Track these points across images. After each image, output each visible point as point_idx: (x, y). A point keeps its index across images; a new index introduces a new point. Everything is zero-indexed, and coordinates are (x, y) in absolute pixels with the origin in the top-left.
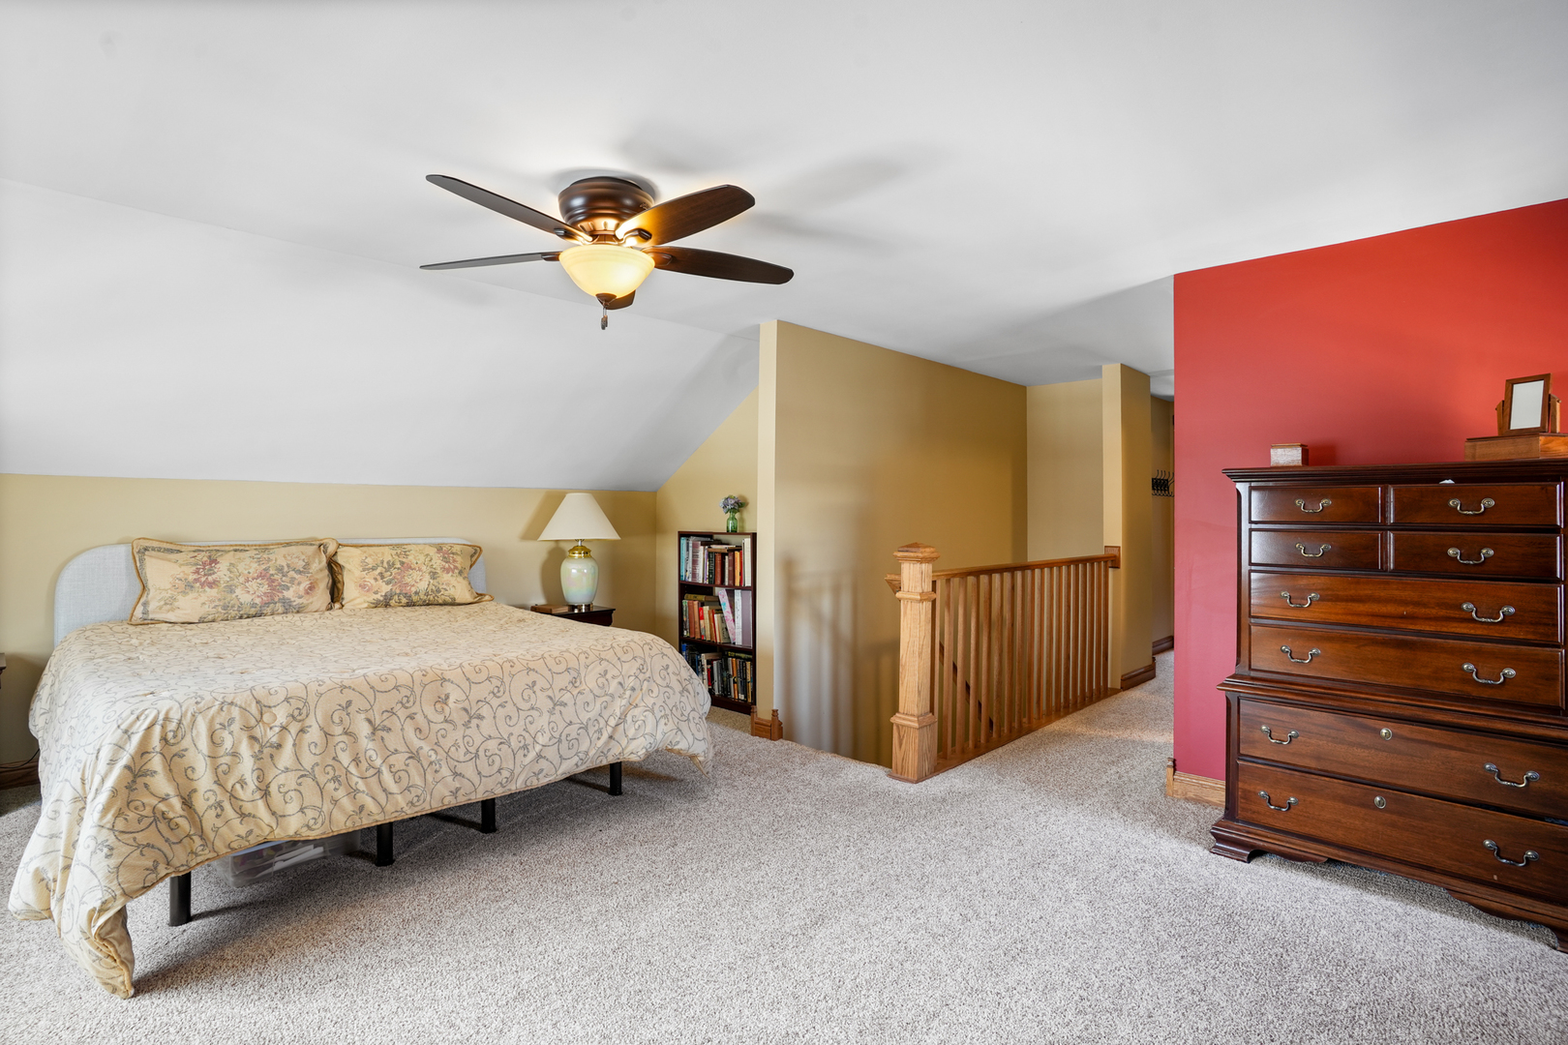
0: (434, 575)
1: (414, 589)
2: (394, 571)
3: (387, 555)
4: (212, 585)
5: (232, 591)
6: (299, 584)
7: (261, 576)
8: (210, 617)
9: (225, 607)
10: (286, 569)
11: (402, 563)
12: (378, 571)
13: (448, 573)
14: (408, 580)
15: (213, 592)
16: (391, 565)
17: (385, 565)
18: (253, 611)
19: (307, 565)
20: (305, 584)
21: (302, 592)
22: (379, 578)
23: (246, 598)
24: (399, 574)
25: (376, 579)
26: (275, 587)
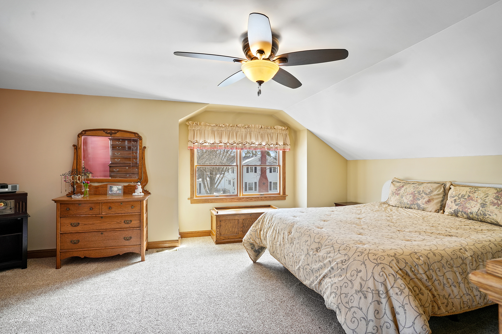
0: (483, 205)
1: (469, 211)
2: (462, 199)
3: (464, 191)
4: (398, 194)
5: (402, 198)
6: (424, 199)
7: (412, 194)
8: (397, 206)
9: (400, 203)
10: (421, 192)
11: (469, 196)
12: (455, 198)
13: (494, 206)
14: (467, 205)
15: (397, 197)
16: (463, 196)
17: (460, 196)
18: (408, 206)
19: (432, 192)
20: (427, 199)
21: (424, 202)
22: (453, 201)
23: (405, 201)
24: (464, 201)
25: (452, 202)
26: (415, 198)
